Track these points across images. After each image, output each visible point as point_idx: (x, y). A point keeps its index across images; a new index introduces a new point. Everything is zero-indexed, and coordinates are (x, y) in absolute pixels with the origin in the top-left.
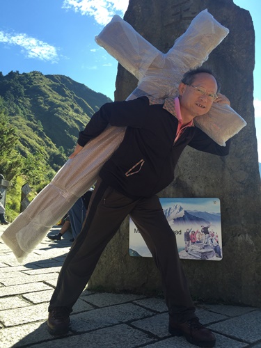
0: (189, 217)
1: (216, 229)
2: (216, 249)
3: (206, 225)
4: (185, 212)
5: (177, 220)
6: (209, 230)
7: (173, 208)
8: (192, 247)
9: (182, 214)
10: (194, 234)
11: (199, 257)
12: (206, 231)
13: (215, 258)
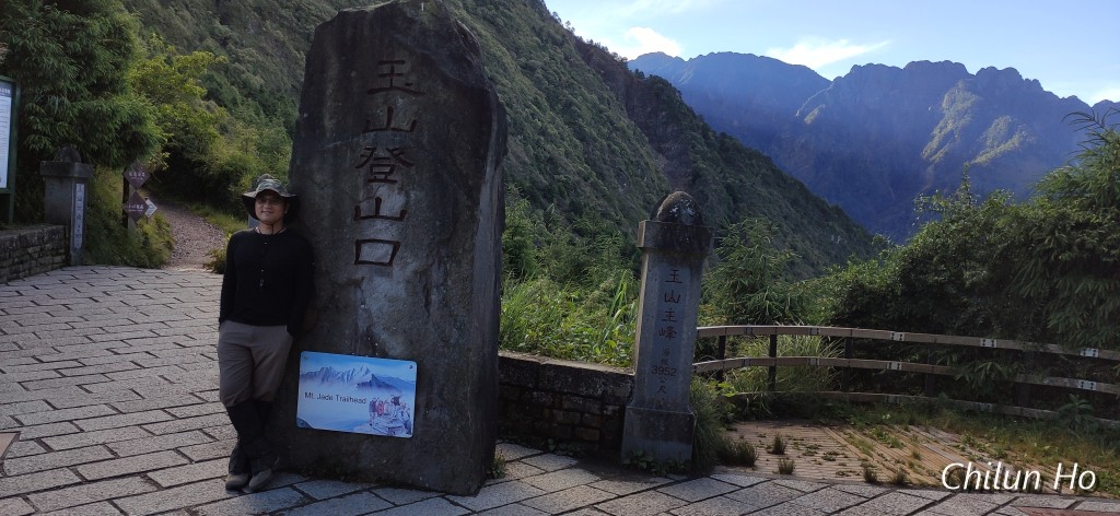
0: (377, 383)
1: (409, 400)
2: (406, 424)
3: (397, 395)
4: (373, 375)
5: (363, 385)
6: (400, 401)
7: (358, 369)
8: (377, 419)
9: (368, 378)
10: (382, 404)
11: (384, 432)
12: (396, 402)
13: (403, 434)
